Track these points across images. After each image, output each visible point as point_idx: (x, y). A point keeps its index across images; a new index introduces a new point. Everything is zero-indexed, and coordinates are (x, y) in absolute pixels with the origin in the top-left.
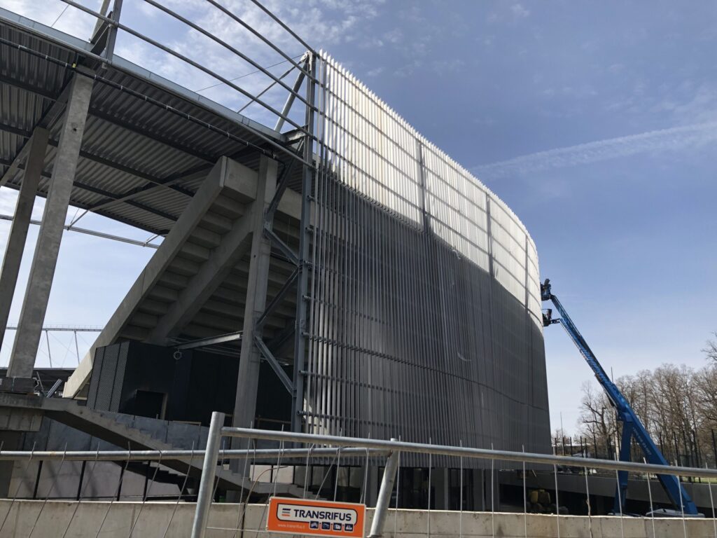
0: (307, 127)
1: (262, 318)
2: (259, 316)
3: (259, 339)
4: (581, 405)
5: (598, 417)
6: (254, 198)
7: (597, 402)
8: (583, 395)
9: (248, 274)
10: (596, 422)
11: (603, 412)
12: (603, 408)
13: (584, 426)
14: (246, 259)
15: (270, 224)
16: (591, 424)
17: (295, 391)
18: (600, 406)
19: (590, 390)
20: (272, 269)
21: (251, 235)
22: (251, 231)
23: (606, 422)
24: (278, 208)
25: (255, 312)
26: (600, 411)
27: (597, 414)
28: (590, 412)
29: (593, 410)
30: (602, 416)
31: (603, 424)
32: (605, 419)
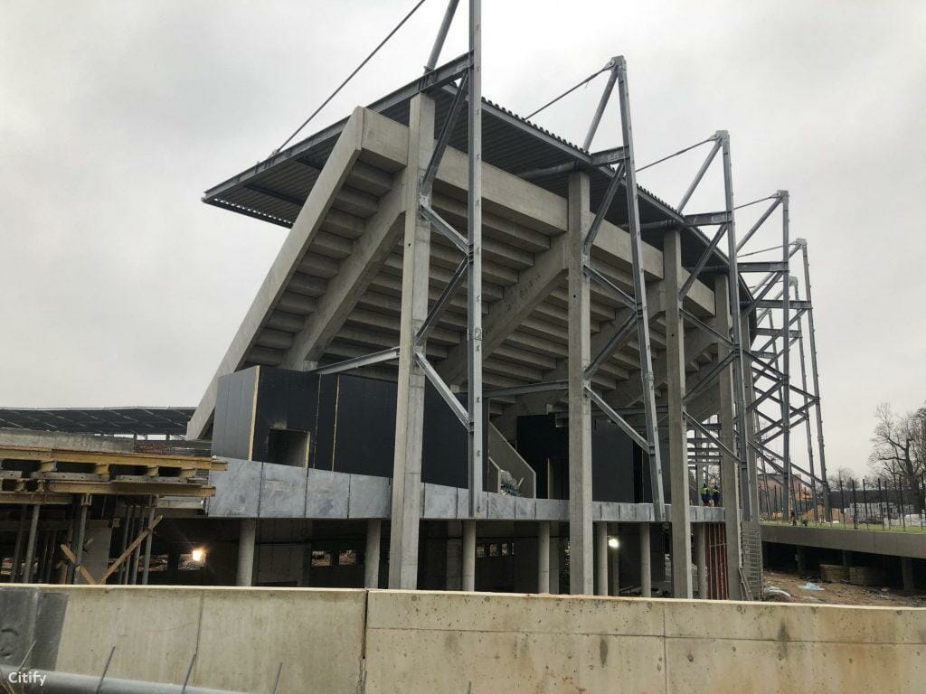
0: (472, 53)
1: (423, 328)
2: (420, 326)
3: (421, 356)
4: (875, 436)
5: (901, 452)
6: (404, 163)
7: (899, 432)
8: (878, 422)
9: (401, 271)
10: (898, 459)
11: (908, 445)
12: (908, 440)
13: (880, 465)
14: (398, 253)
15: (427, 198)
16: (889, 462)
17: (472, 424)
18: (904, 437)
19: (889, 416)
20: (435, 265)
21: (403, 215)
22: (403, 210)
23: (913, 459)
24: (438, 176)
25: (413, 321)
26: (904, 444)
27: (898, 448)
28: (888, 446)
29: (893, 443)
30: (906, 450)
31: (908, 460)
32: (910, 454)
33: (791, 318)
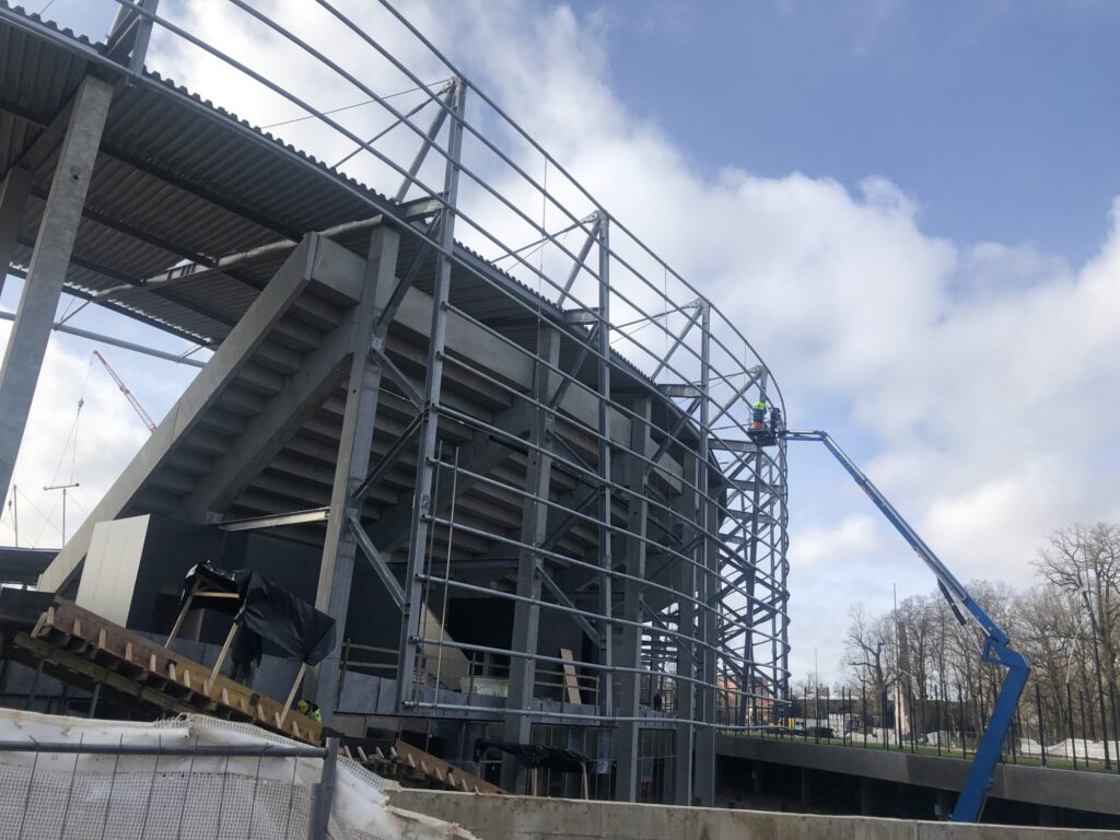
0: (447, 193)
1: (362, 487)
2: (357, 485)
3: (355, 520)
4: (847, 638)
5: (872, 658)
6: (359, 299)
7: (871, 635)
8: (851, 622)
9: (342, 417)
10: (869, 665)
11: (879, 650)
12: (880, 644)
13: (851, 670)
14: (341, 396)
15: (381, 341)
16: (860, 668)
17: (408, 605)
18: (876, 640)
19: (862, 616)
20: (382, 412)
21: (350, 357)
22: (350, 352)
23: (883, 666)
24: (395, 318)
25: (350, 480)
26: (875, 648)
27: (870, 653)
28: (860, 650)
29: (864, 647)
30: (877, 656)
31: (878, 668)
32: (882, 660)
33: (762, 502)
